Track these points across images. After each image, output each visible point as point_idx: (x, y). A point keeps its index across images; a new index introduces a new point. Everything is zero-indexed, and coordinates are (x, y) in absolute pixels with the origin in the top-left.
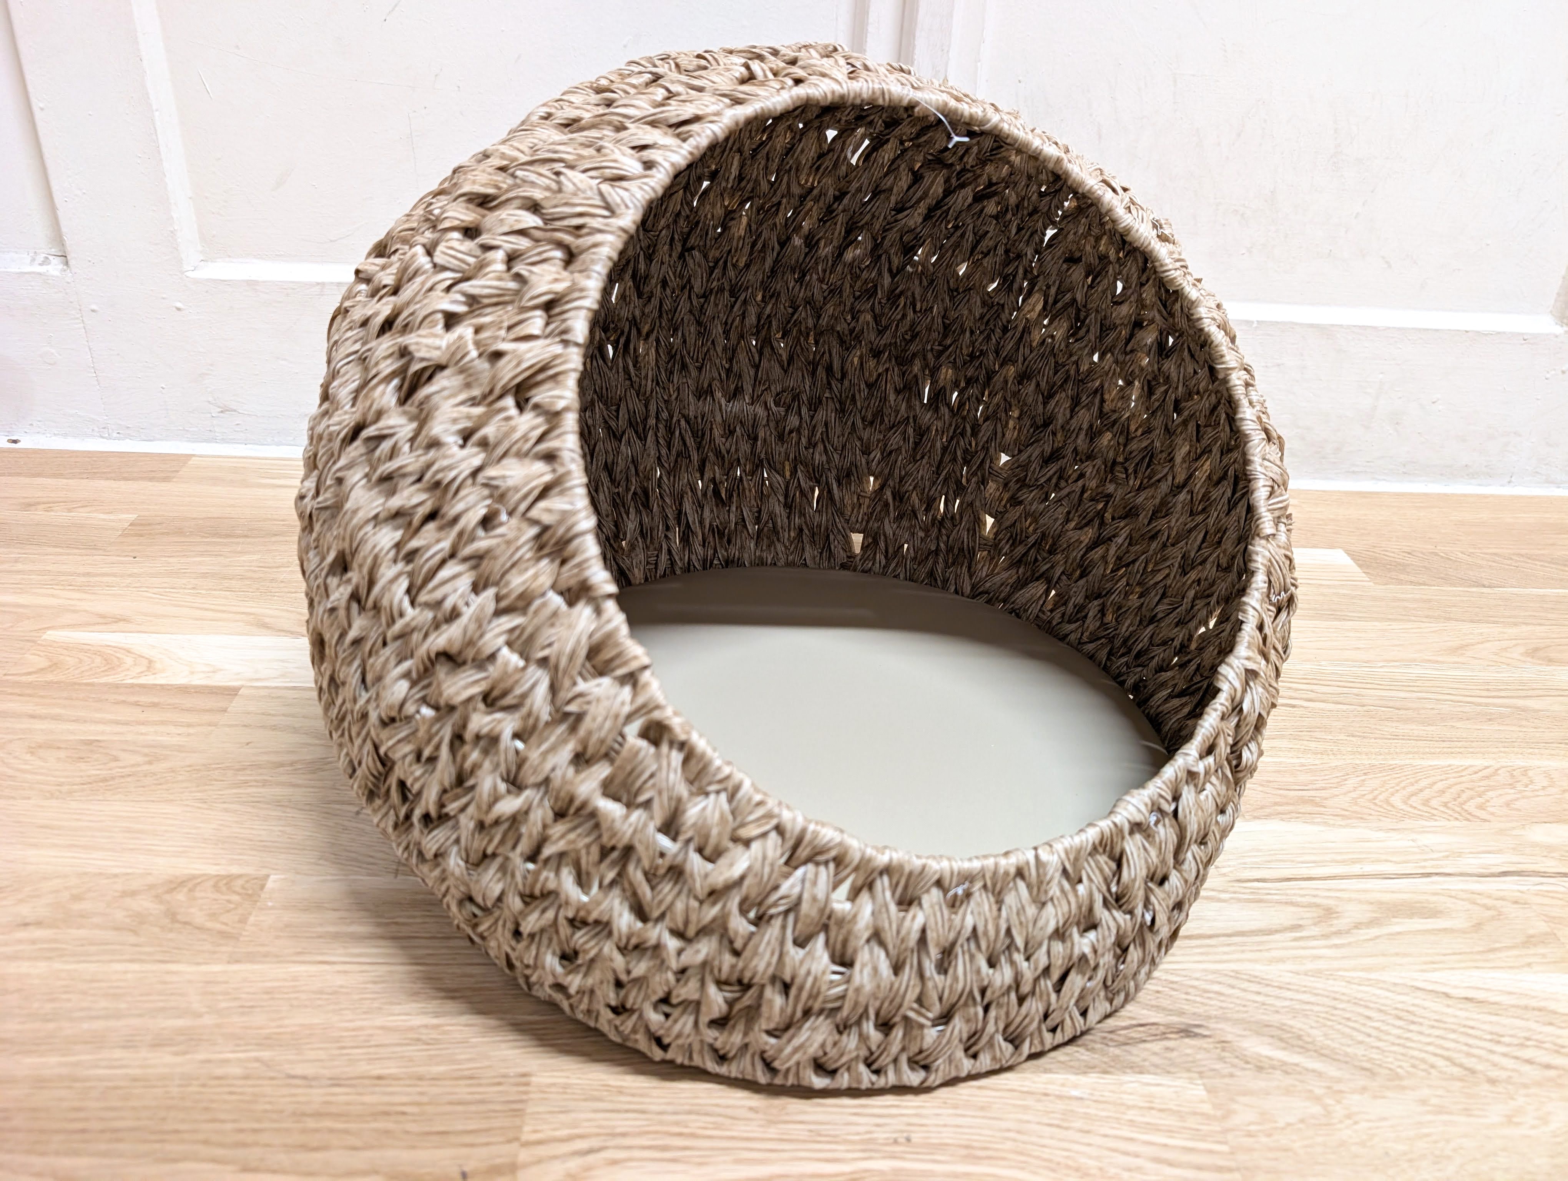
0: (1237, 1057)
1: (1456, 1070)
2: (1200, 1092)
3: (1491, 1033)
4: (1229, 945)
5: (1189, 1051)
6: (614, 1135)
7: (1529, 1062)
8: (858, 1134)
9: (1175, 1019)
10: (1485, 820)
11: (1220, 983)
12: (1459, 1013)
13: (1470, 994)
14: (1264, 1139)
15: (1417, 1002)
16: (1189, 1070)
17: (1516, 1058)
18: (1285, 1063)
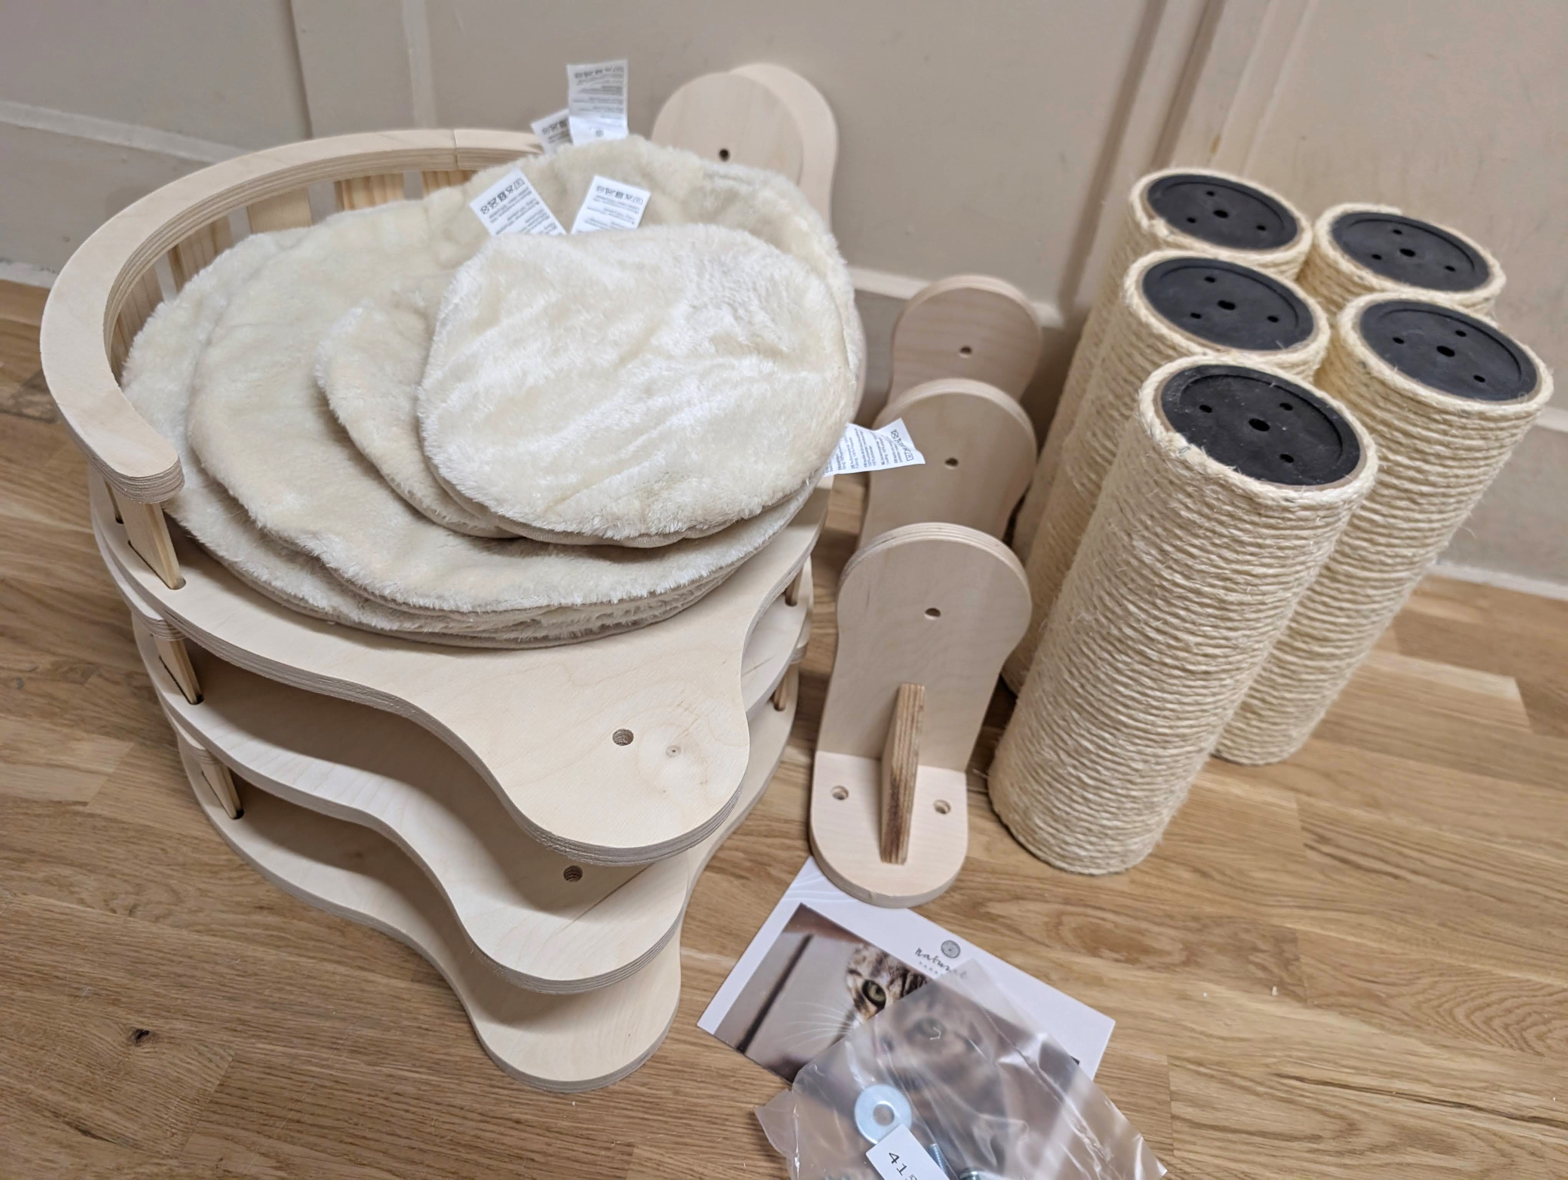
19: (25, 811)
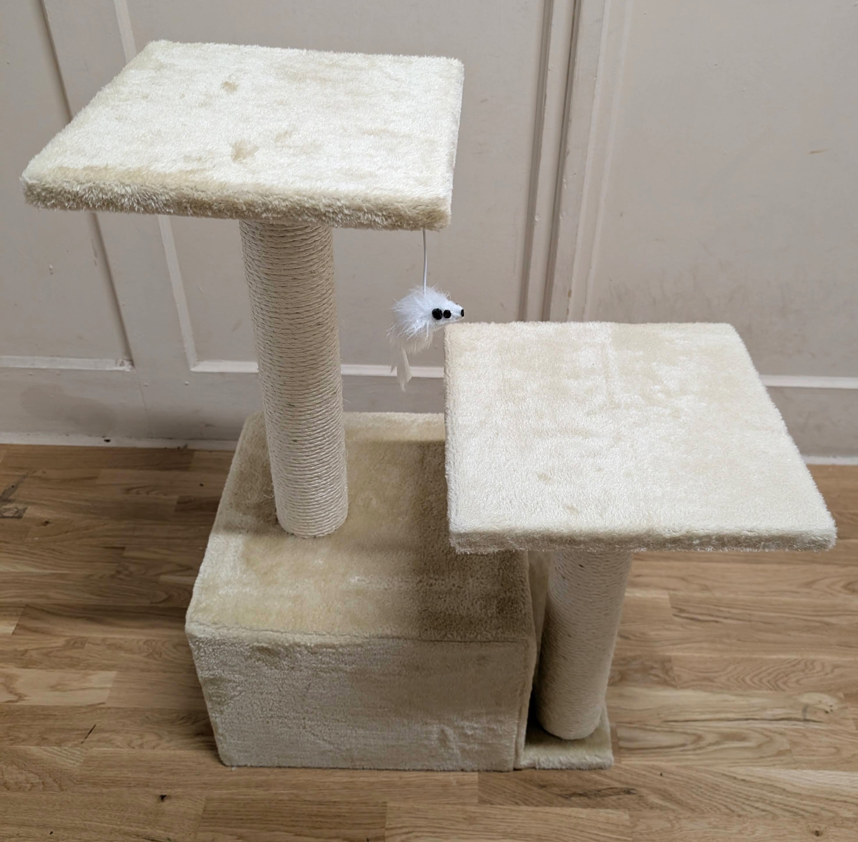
0: (644, 803)
1: (727, 811)
2: (626, 817)
3: (746, 795)
5: (626, 800)
6: (417, 827)
7: (757, 808)
8: (501, 829)
9: (624, 786)
10: (783, 690)
11: (645, 771)
12: (738, 787)
13: (744, 778)
14: (646, 836)
15: (722, 780)
16: (625, 808)
17: (752, 806)
18: (661, 806)
19: (78, 712)
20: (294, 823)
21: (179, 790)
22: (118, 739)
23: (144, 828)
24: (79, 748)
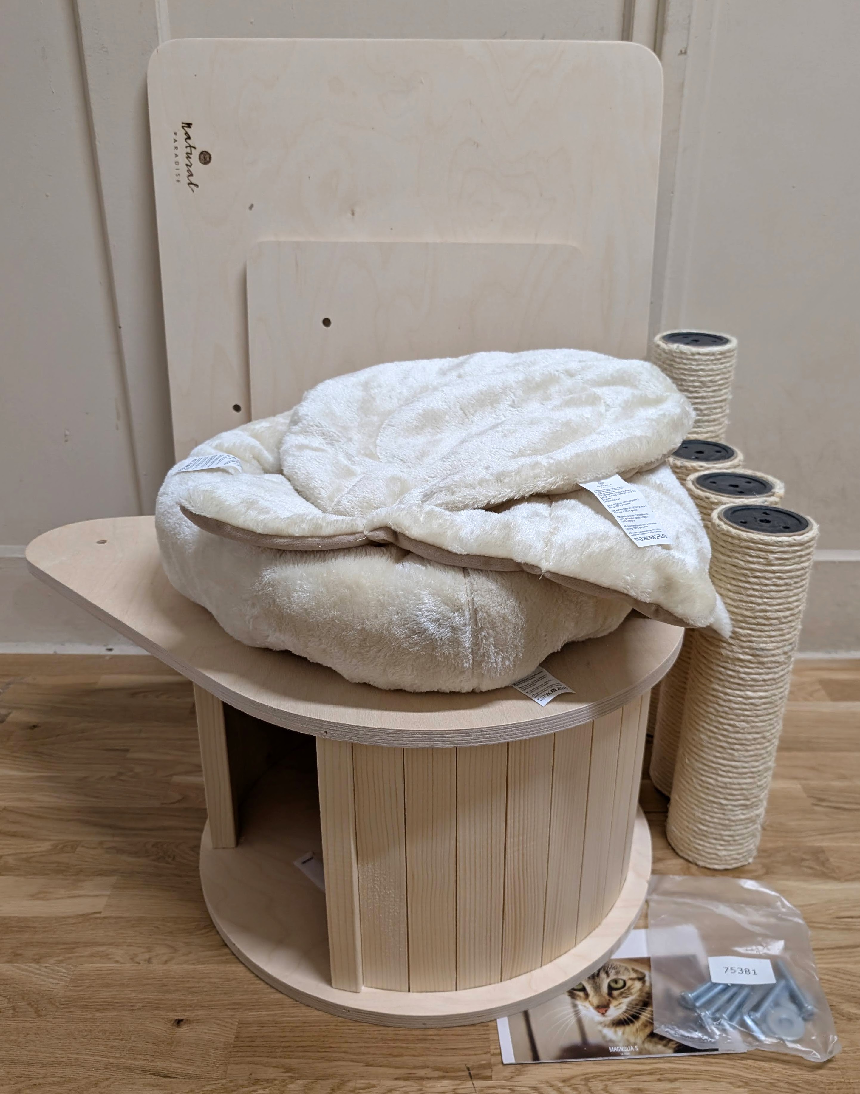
4: (833, 954)
11: (828, 975)
14: (852, 1055)
19: (64, 923)
20: (362, 1050)
21: (200, 1013)
22: (118, 953)
23: (153, 1061)
24: (64, 965)
